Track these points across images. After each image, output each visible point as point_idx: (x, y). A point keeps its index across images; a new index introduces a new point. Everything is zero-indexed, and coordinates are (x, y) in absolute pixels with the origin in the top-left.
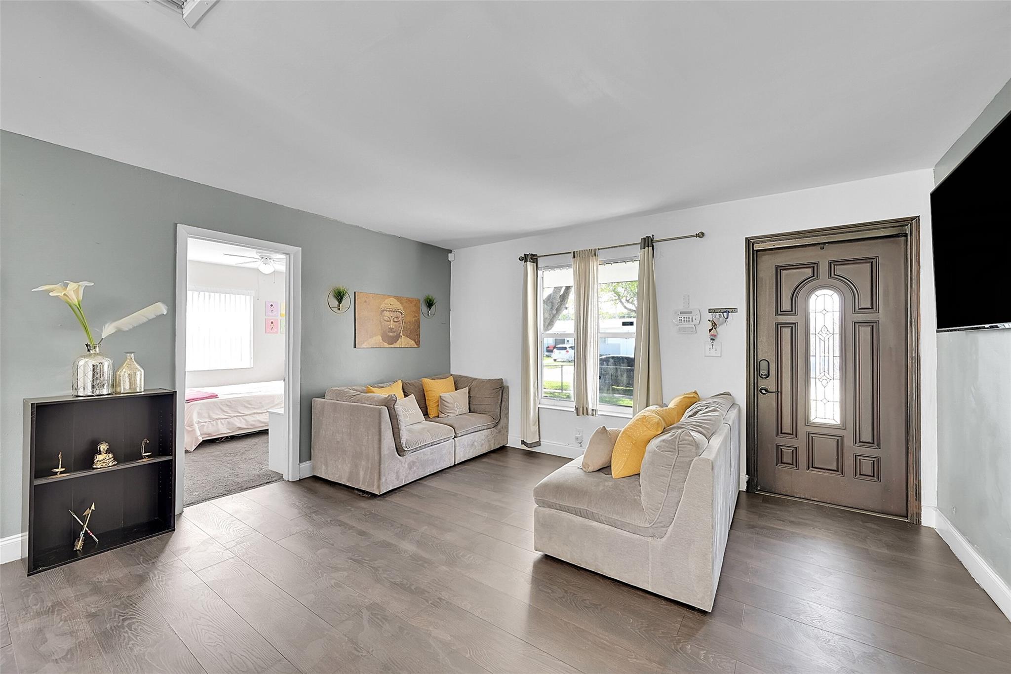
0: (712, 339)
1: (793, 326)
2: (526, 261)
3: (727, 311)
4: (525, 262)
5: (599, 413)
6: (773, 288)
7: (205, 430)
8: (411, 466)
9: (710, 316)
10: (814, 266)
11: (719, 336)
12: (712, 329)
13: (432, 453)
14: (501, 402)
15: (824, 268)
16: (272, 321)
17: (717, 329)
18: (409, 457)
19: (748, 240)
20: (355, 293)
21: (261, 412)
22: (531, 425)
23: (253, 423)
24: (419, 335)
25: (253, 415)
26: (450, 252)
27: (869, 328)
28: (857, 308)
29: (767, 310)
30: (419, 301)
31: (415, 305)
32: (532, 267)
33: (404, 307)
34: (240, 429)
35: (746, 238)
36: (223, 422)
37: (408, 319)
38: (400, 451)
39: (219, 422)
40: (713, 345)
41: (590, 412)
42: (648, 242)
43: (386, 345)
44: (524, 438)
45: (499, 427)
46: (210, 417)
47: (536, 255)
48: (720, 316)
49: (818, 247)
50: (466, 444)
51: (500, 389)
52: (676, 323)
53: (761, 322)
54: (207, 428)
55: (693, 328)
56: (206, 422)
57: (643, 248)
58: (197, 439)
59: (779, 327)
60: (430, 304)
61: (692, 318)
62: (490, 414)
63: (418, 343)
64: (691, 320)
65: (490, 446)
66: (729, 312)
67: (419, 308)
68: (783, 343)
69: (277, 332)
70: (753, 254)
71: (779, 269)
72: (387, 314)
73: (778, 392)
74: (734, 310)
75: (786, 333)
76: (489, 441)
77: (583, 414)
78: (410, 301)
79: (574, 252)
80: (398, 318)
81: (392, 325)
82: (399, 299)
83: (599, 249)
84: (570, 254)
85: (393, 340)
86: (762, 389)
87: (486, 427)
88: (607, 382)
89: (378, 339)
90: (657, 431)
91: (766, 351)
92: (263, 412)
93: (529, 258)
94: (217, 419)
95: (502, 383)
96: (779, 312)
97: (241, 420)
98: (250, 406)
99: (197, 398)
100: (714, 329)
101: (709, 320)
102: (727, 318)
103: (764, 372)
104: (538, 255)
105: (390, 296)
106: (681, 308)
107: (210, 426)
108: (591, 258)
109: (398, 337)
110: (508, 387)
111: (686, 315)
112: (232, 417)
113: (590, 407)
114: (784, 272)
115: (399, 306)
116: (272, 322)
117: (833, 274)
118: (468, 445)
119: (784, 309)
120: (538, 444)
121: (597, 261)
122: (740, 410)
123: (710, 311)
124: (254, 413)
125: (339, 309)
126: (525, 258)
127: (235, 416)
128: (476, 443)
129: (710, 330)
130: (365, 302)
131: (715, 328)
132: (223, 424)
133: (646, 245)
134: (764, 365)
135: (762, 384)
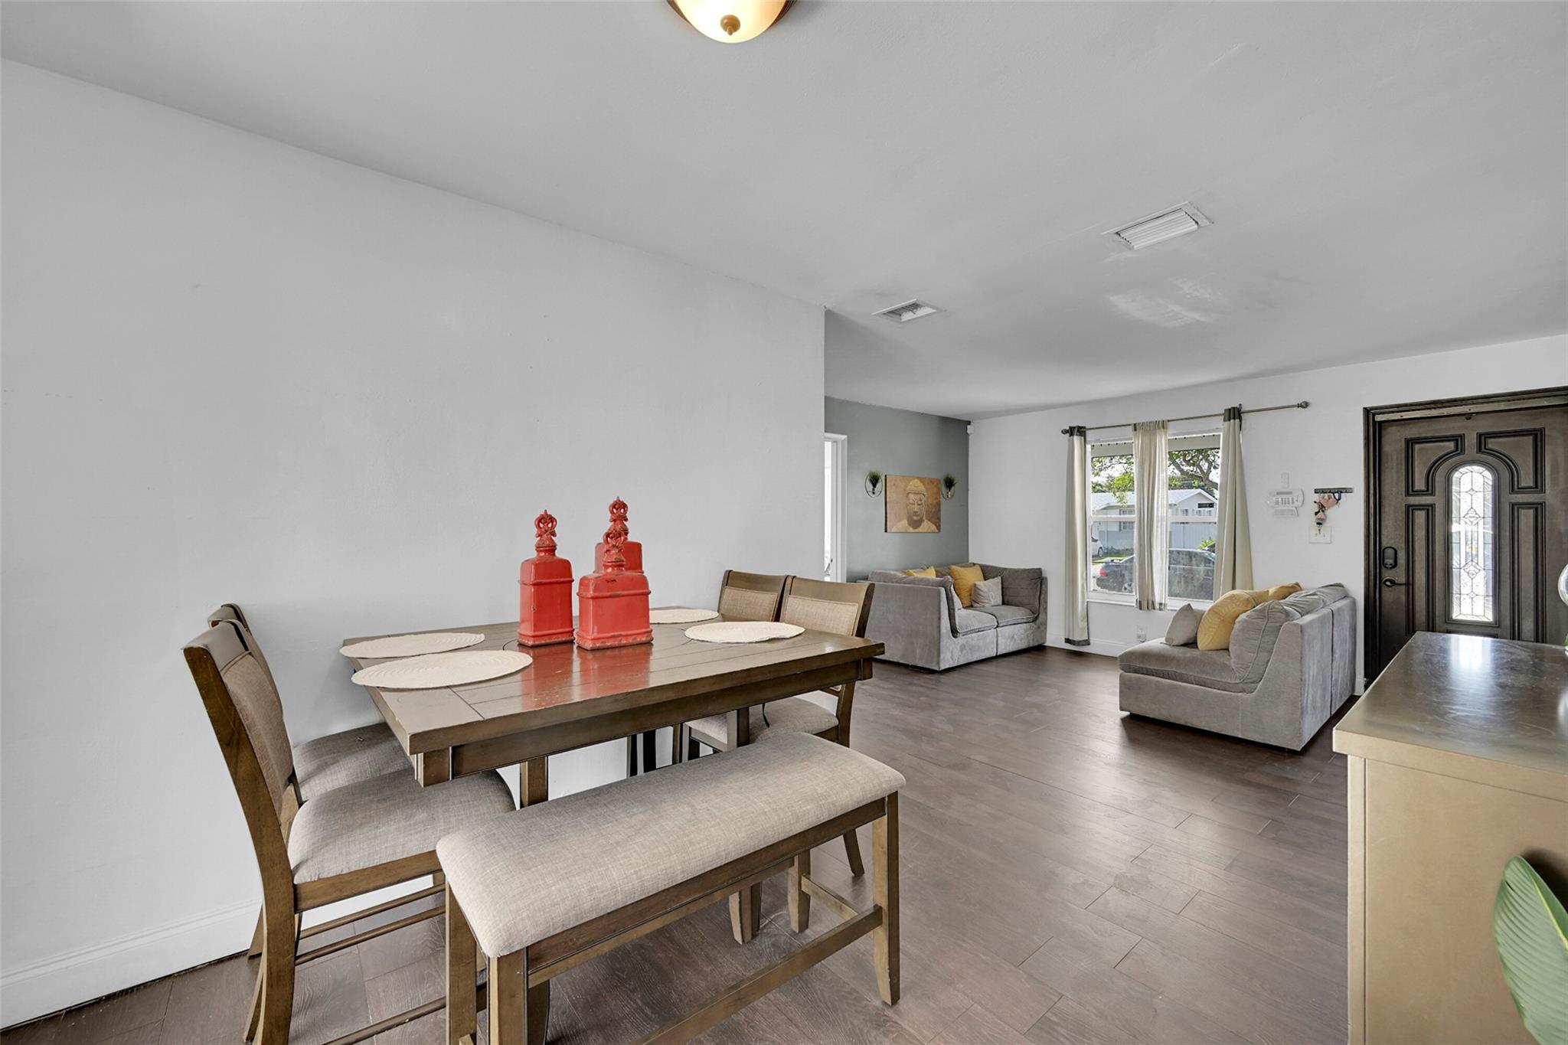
0: (1318, 524)
1: (1429, 509)
2: (1072, 434)
3: (1340, 491)
4: (1070, 436)
5: (1168, 608)
6: (1402, 464)
8: (963, 647)
9: (1317, 497)
10: (1458, 440)
11: (1328, 521)
12: (1319, 512)
13: (978, 640)
14: (1040, 595)
15: (1471, 441)
17: (1326, 512)
18: (961, 640)
19: (1368, 412)
20: (886, 476)
22: (1079, 621)
24: (939, 519)
26: (969, 423)
27: (1532, 511)
28: (1516, 487)
29: (1394, 489)
30: (939, 481)
31: (936, 486)
32: (1079, 441)
33: (927, 489)
35: (1365, 409)
37: (930, 501)
38: (954, 632)
40: (1320, 530)
41: (1157, 606)
42: (1235, 414)
43: (911, 530)
44: (1069, 636)
45: (1038, 622)
47: (1084, 428)
48: (1329, 498)
49: (1464, 418)
50: (1007, 635)
51: (1037, 579)
52: (1271, 505)
53: (1386, 503)
55: (1293, 511)
57: (1227, 419)
59: (1410, 509)
60: (949, 483)
61: (1293, 499)
62: (1028, 606)
63: (939, 528)
64: (1291, 501)
65: (1029, 642)
66: (1341, 492)
67: (939, 489)
68: (1416, 528)
70: (1374, 427)
71: (1410, 443)
72: (912, 496)
73: (1409, 584)
74: (1348, 490)
75: (1420, 517)
76: (1028, 636)
77: (1148, 608)
78: (932, 481)
79: (1135, 425)
80: (921, 500)
81: (916, 508)
82: (922, 480)
83: (1168, 421)
84: (1131, 427)
85: (916, 524)
86: (1387, 580)
87: (1025, 621)
88: (1178, 573)
89: (905, 522)
90: (1247, 607)
91: (1393, 535)
93: (1076, 430)
95: (1041, 573)
96: (1411, 492)
100: (1321, 512)
101: (1315, 502)
102: (1339, 499)
103: (1389, 561)
104: (1087, 427)
105: (914, 478)
106: (1279, 488)
108: (1158, 431)
109: (921, 521)
110: (1046, 578)
111: (1284, 496)
113: (1157, 600)
114: (1417, 447)
115: (921, 488)
117: (1483, 446)
118: (1009, 636)
119: (1417, 488)
120: (1087, 643)
121: (1166, 434)
122: (1354, 603)
123: (1316, 491)
125: (874, 493)
126: (1071, 431)
128: (1016, 637)
129: (1316, 513)
130: (894, 485)
131: (1323, 511)
133: (1232, 416)
134: (1389, 553)
135: (1387, 575)
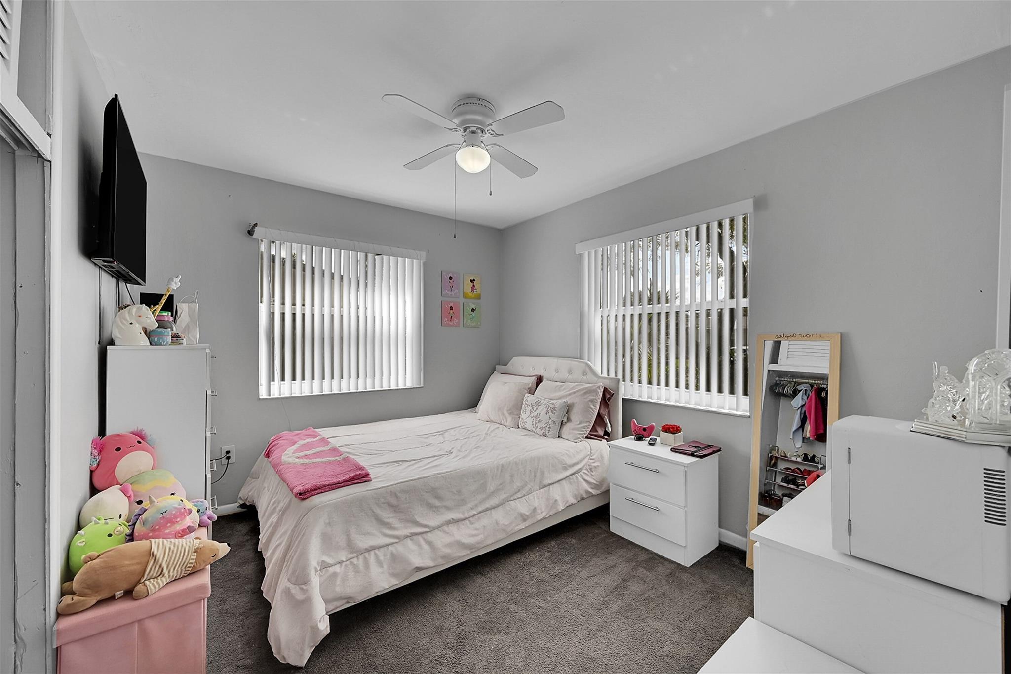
7: (339, 589)
16: (451, 304)
21: (461, 516)
23: (447, 551)
25: (445, 528)
34: (419, 569)
36: (382, 558)
39: (372, 558)
46: (350, 546)
54: (344, 580)
56: (340, 563)
58: (315, 629)
69: (458, 325)
92: (467, 516)
94: (368, 550)
97: (419, 546)
98: (437, 503)
99: (325, 486)
107: (351, 574)
112: (401, 539)
116: (451, 308)
124: (448, 523)
127: (407, 537)
132: (380, 563)
